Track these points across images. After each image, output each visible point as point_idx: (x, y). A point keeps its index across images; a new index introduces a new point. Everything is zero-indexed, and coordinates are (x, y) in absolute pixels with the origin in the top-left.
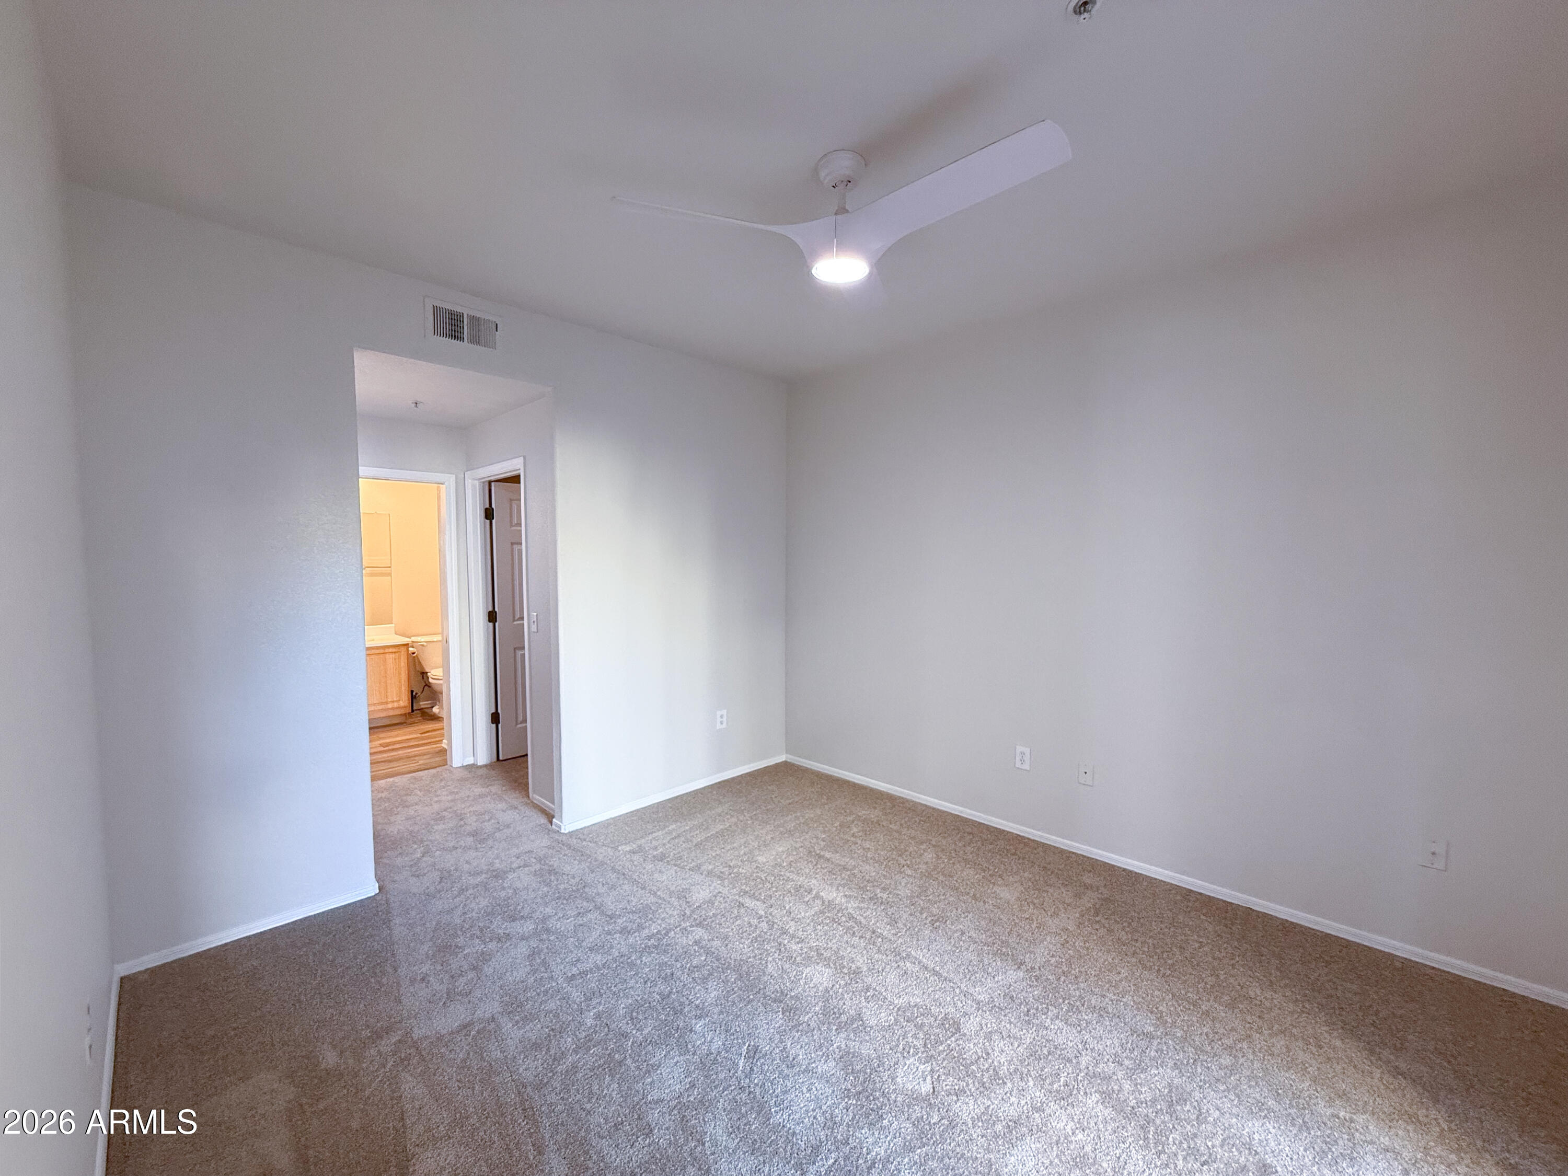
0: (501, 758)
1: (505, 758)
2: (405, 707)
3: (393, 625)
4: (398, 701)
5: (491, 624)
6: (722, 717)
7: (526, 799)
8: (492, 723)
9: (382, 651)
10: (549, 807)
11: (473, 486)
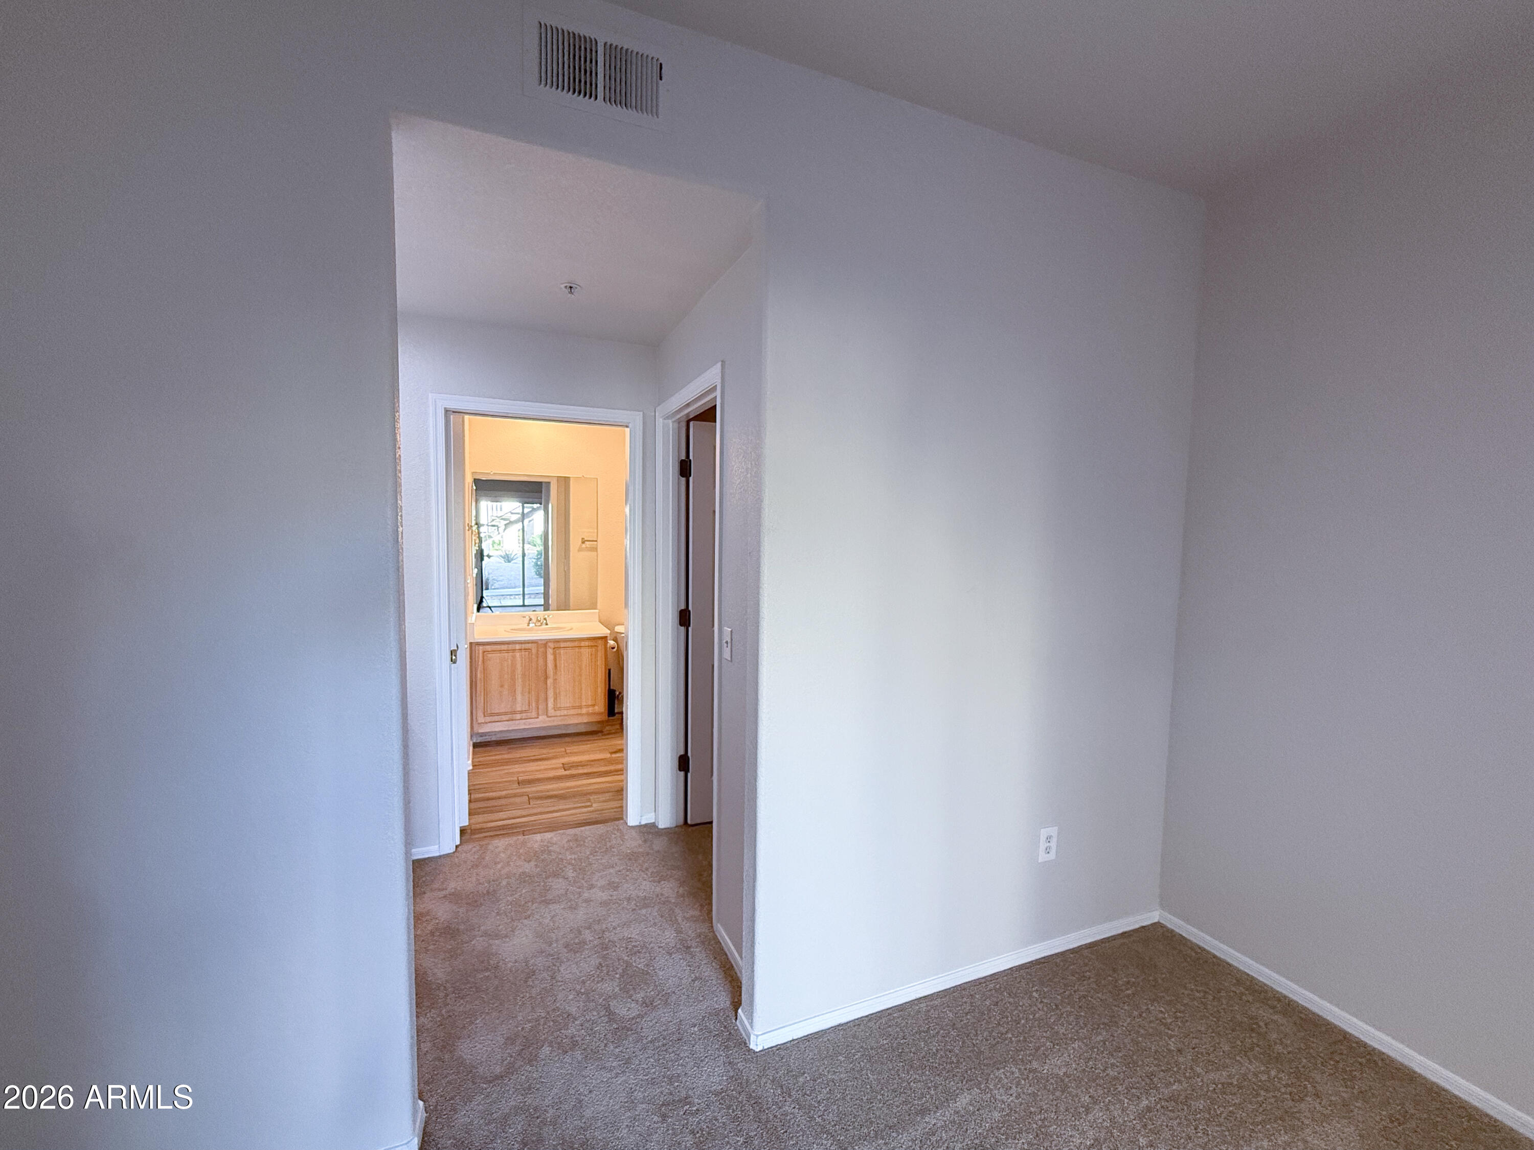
0: (689, 822)
1: (693, 823)
2: (600, 714)
3: (597, 611)
4: (593, 705)
5: (683, 629)
6: (1049, 839)
7: (703, 928)
8: (680, 770)
9: (576, 644)
10: (735, 959)
11: (665, 426)
